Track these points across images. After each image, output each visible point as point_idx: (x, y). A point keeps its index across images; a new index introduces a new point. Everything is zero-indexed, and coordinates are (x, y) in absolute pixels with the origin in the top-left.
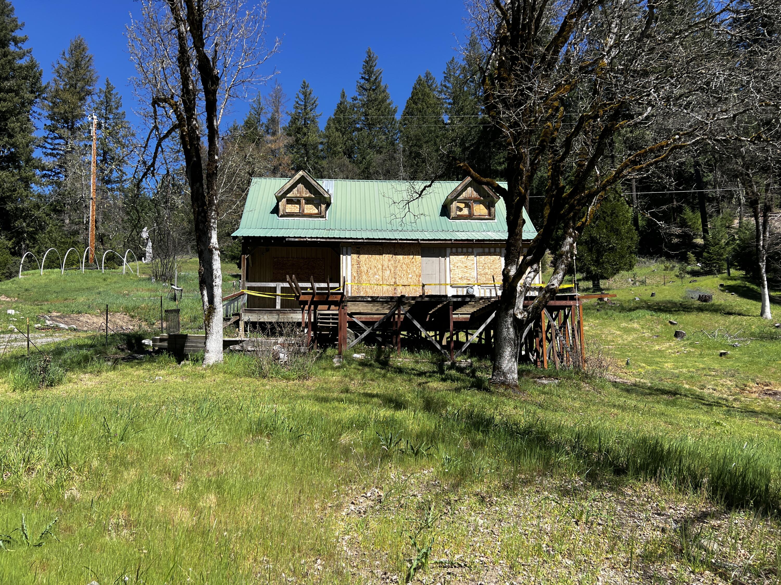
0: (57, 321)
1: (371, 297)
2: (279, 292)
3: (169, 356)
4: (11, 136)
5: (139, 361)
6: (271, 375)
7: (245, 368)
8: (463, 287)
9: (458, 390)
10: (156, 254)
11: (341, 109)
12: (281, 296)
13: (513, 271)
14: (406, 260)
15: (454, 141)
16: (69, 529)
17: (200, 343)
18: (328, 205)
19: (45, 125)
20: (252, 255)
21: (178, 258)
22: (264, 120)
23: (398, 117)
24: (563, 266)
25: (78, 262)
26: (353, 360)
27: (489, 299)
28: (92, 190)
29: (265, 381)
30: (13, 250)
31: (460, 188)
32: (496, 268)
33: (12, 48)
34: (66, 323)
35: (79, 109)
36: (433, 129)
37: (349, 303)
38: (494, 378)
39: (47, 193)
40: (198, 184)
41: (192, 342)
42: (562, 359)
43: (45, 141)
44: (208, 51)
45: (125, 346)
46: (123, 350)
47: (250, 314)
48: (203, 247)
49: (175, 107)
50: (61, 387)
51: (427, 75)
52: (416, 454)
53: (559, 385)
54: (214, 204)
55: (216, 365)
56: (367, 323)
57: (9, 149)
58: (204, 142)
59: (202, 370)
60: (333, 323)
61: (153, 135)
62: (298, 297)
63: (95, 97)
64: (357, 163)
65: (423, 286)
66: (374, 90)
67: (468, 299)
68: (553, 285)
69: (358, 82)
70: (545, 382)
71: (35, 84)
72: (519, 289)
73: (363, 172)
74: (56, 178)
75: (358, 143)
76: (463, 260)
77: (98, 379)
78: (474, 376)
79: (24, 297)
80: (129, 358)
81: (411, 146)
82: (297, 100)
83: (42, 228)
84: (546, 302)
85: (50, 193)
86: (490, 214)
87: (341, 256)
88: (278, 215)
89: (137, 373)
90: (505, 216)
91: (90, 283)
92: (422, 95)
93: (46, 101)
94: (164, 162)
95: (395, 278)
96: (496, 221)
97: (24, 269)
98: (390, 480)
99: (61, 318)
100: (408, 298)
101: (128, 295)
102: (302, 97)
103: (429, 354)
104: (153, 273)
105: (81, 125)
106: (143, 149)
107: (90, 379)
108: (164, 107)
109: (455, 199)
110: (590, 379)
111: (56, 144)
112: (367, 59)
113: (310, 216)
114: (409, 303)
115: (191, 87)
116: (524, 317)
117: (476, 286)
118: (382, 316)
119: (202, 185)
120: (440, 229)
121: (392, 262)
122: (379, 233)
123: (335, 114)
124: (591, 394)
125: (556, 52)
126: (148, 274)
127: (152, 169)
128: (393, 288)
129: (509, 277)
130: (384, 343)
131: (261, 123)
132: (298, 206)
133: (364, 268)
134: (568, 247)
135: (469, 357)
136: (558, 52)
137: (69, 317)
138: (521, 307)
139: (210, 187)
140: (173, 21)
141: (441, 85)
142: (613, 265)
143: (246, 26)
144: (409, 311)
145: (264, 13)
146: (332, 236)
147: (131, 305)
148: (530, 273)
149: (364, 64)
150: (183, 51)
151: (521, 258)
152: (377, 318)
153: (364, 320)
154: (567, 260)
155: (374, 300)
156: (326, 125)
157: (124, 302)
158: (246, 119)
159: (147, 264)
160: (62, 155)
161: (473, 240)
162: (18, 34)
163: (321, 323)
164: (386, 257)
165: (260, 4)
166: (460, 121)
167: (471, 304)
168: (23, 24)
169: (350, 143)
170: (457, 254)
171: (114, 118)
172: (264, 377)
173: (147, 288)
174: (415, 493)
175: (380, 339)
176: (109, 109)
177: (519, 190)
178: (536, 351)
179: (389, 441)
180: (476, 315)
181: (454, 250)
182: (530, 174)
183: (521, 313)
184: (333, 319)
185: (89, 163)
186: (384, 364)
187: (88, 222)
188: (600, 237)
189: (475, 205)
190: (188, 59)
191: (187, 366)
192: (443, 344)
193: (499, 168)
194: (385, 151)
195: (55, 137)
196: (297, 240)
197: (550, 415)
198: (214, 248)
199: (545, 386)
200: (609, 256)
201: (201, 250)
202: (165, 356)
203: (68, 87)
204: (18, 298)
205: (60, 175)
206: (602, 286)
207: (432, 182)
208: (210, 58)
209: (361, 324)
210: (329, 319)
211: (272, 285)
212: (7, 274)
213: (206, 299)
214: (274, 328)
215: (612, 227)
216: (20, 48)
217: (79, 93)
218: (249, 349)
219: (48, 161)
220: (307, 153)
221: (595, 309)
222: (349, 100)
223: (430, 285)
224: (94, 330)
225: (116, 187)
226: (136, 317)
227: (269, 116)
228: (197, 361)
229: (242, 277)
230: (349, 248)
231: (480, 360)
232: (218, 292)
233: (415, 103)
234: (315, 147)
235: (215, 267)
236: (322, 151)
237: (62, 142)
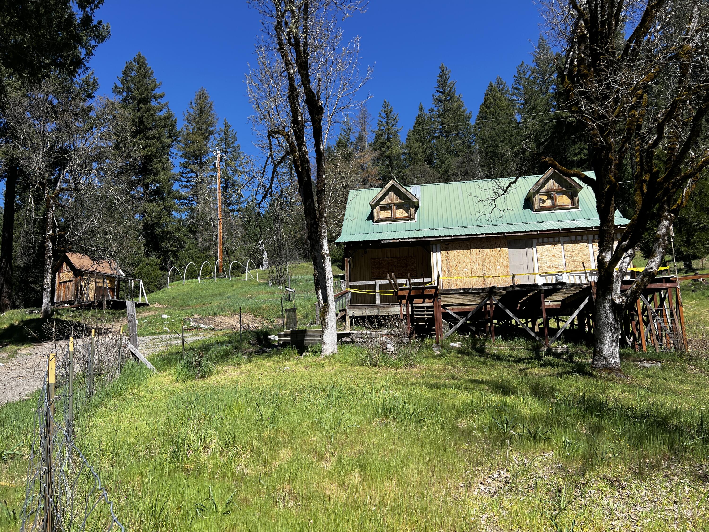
0: (198, 323)
1: (463, 289)
2: (377, 289)
3: (292, 348)
4: (156, 175)
5: (268, 354)
6: (380, 364)
7: (357, 357)
8: (552, 275)
9: (560, 375)
10: (271, 262)
11: (419, 121)
12: (380, 292)
13: (608, 258)
14: (494, 252)
15: (529, 138)
16: (245, 499)
17: (317, 336)
18: (417, 208)
19: (180, 163)
20: (353, 258)
21: (289, 264)
22: (353, 139)
23: (473, 122)
24: (660, 249)
25: (211, 272)
26: (451, 349)
27: (581, 285)
28: (219, 213)
29: (376, 369)
30: (161, 266)
31: (541, 181)
32: (584, 255)
33: (153, 103)
34: (206, 324)
35: (205, 147)
36: (507, 129)
37: (442, 296)
38: (596, 362)
39: (184, 217)
40: (310, 200)
41: (310, 336)
42: (662, 342)
43: (181, 176)
44: (313, 86)
45: (255, 342)
46: (254, 345)
47: (354, 310)
48: (316, 254)
49: (287, 137)
50: (212, 377)
51: (498, 81)
52: (535, 438)
53: (663, 368)
54: (324, 217)
55: (332, 356)
56: (461, 314)
57: (155, 185)
58: (313, 164)
59: (321, 360)
60: (428, 315)
61: (269, 162)
62: (396, 293)
63: (217, 136)
64: (437, 168)
65: (513, 276)
66: (449, 101)
67: (560, 287)
68: (651, 268)
69: (433, 95)
70: (647, 365)
71: (172, 130)
72: (615, 274)
73: (443, 175)
74: (190, 205)
75: (437, 150)
76: (550, 249)
77: (239, 370)
78: (572, 362)
79: (172, 304)
80: (260, 352)
81: (487, 147)
82: (380, 118)
83: (181, 247)
84: (645, 286)
85: (186, 218)
86: (573, 204)
87: (431, 253)
88: (373, 221)
89: (269, 364)
90: (595, 204)
91: (221, 290)
92: (494, 99)
93: (180, 144)
94: (278, 184)
95: (484, 270)
96: (580, 209)
97: (170, 281)
98: (513, 462)
99: (201, 319)
100: (499, 289)
101: (251, 298)
102: (384, 115)
103: (523, 341)
104: (270, 278)
105: (207, 160)
106: (262, 175)
107: (233, 371)
108: (277, 138)
109: (538, 192)
110: (696, 361)
111: (189, 177)
112: (441, 74)
113: (401, 219)
114: (501, 293)
115: (300, 119)
116: (622, 302)
117: (565, 274)
118: (474, 307)
119: (313, 201)
120: (525, 221)
121: (480, 256)
122: (466, 230)
123: (415, 126)
124: (699, 377)
125: (639, 42)
126: (265, 279)
127: (270, 190)
128: (482, 279)
129: (604, 263)
130: (477, 332)
131: (350, 142)
132: (390, 211)
133: (453, 263)
134: (664, 230)
135: (565, 343)
136: (640, 42)
137: (208, 318)
138: (619, 292)
139: (320, 202)
140: (283, 65)
141: (513, 87)
142: (705, 244)
143: (343, 60)
144: (500, 301)
145: (357, 46)
146: (422, 236)
147: (254, 306)
148: (625, 258)
149: (438, 78)
150: (292, 89)
151: (616, 244)
152: (469, 309)
153: (456, 311)
154: (664, 243)
155: (466, 292)
156: (406, 137)
157: (249, 304)
158: (338, 140)
159: (264, 271)
160: (194, 186)
161: (558, 230)
162: (157, 92)
163: (417, 315)
164: (474, 251)
165: (353, 39)
166: (533, 119)
167: (562, 292)
168: (161, 84)
169: (429, 151)
170: (543, 244)
171: (231, 152)
172: (375, 365)
173: (266, 291)
174: (541, 476)
175: (474, 329)
176: (227, 144)
177: (609, 178)
178: (633, 334)
179: (505, 425)
180: (567, 302)
181: (540, 240)
182: (617, 162)
183: (619, 298)
184: (428, 311)
185: (215, 190)
186: (481, 352)
187: (216, 239)
188: (689, 217)
189: (557, 196)
190: (297, 96)
191: (308, 357)
192: (536, 331)
193: (575, 159)
194: (462, 154)
195: (188, 171)
196: (391, 241)
197: (660, 398)
198: (326, 254)
199: (647, 369)
200: (701, 235)
201: (315, 256)
202: (289, 349)
203: (196, 130)
204: (168, 304)
205: (193, 202)
206: (694, 267)
207: (517, 178)
208: (315, 91)
209: (454, 315)
210: (424, 311)
211: (371, 283)
212: (158, 286)
213: (321, 298)
214: (380, 321)
215: (701, 206)
216: (160, 103)
217: (204, 134)
218: (358, 340)
219: (184, 192)
220: (391, 164)
221: (690, 289)
222: (427, 112)
223: (520, 275)
224: (227, 329)
225: (236, 209)
226: (259, 316)
227: (357, 135)
228: (317, 352)
229: (346, 277)
230: (438, 246)
231: (575, 345)
232: (331, 292)
233: (488, 108)
234: (398, 158)
235: (327, 270)
236: (404, 160)
237: (193, 175)
